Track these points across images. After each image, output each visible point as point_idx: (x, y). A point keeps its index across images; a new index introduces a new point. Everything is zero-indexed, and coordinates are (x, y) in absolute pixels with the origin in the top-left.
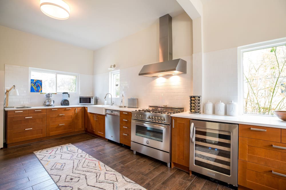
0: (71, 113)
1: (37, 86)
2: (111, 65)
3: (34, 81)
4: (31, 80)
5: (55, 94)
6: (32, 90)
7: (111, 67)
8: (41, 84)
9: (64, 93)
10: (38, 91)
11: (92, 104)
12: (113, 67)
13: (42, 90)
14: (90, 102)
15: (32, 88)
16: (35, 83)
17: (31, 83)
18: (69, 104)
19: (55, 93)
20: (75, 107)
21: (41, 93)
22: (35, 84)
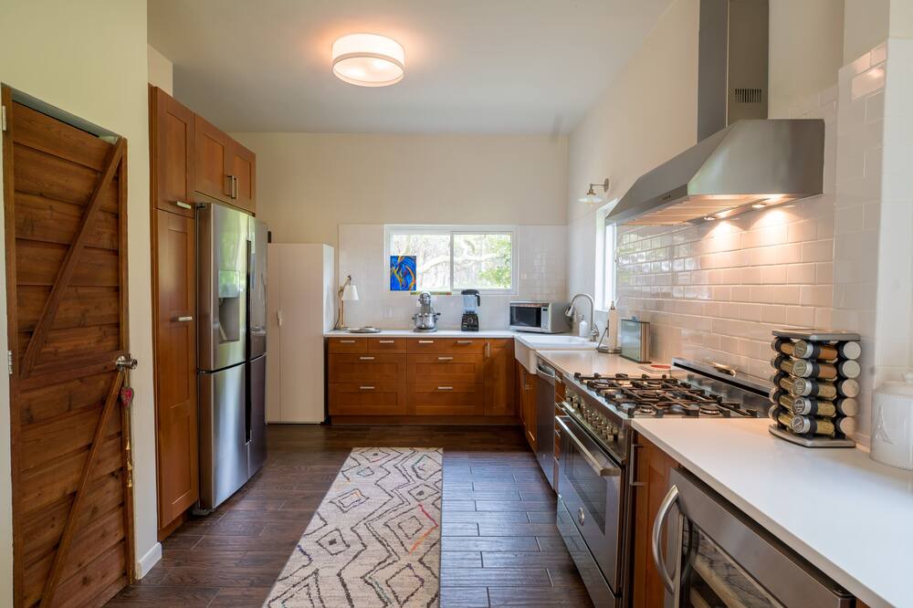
0: (473, 357)
1: (404, 271)
2: (592, 185)
3: (399, 261)
4: (392, 257)
5: (448, 294)
6: (394, 286)
7: (591, 192)
8: (414, 267)
9: (465, 292)
10: (406, 287)
11: (543, 330)
12: (598, 189)
13: (415, 285)
14: (538, 324)
15: (393, 277)
16: (400, 265)
17: (392, 265)
18: (477, 326)
19: (448, 290)
20: (484, 339)
21: (412, 294)
22: (399, 270)
